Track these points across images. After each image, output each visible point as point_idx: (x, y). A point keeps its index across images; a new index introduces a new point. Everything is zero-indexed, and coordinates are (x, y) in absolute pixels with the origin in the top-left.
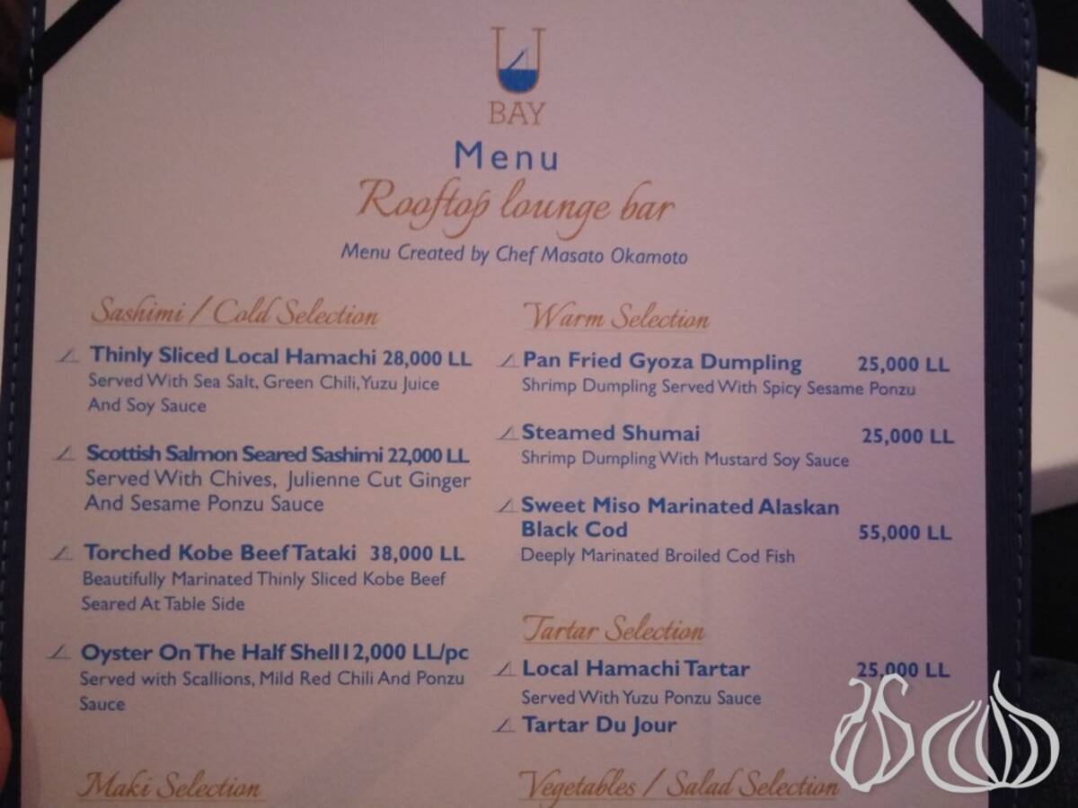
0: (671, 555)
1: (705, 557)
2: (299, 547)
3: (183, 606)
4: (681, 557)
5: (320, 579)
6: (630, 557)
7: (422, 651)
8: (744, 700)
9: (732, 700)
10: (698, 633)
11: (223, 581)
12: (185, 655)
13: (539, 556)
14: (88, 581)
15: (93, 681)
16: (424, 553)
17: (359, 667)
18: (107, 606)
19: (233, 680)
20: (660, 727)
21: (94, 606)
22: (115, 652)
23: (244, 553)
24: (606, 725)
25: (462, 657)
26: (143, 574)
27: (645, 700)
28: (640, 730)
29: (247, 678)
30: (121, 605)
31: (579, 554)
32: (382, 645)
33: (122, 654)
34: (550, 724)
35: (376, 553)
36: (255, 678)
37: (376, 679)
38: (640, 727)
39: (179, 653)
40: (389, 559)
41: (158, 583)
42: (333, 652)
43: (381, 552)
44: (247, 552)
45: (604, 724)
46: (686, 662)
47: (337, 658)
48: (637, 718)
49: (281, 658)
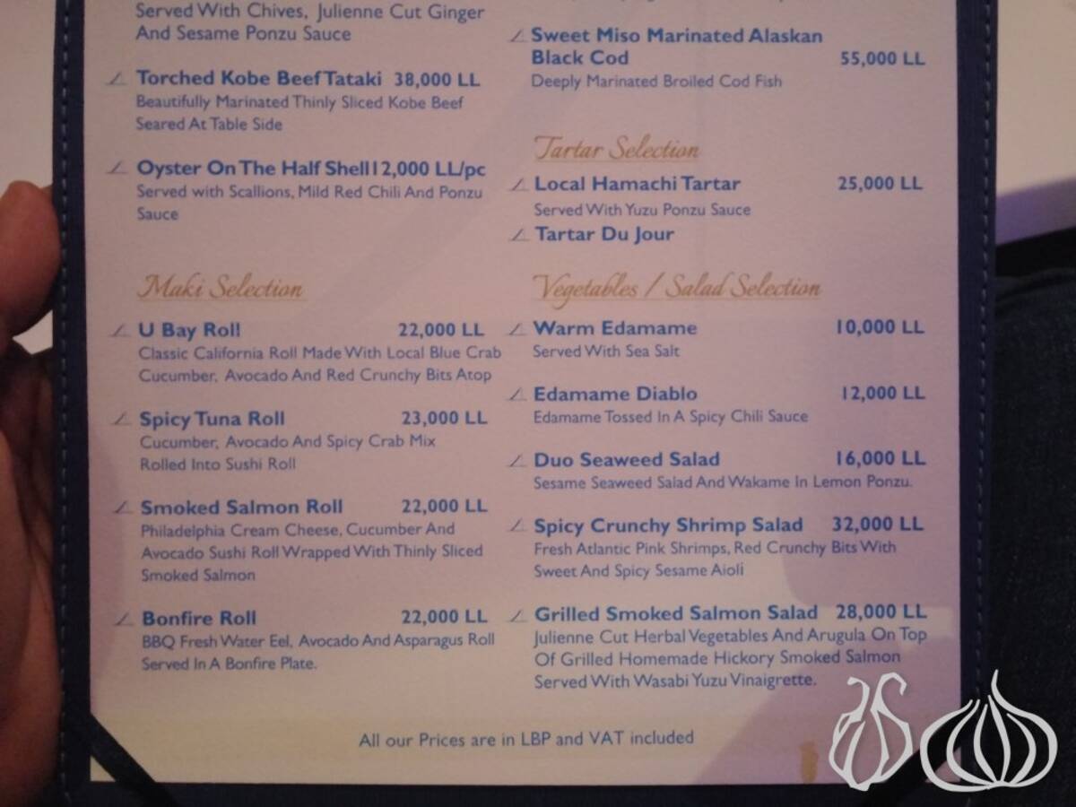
0: (669, 81)
1: (700, 83)
2: (330, 74)
3: (227, 126)
4: (678, 83)
5: (349, 103)
6: (631, 83)
7: (444, 169)
8: (735, 212)
9: (723, 212)
10: (693, 151)
11: (261, 104)
12: (230, 170)
13: (547, 82)
14: (142, 104)
15: (148, 193)
16: (444, 80)
17: (387, 182)
18: (158, 126)
19: (275, 193)
20: (659, 236)
21: (147, 125)
22: (168, 167)
23: (280, 78)
24: (610, 234)
25: (480, 174)
26: (190, 97)
27: (645, 212)
28: (641, 237)
29: (287, 191)
30: (171, 125)
31: (585, 80)
32: (408, 163)
33: (174, 169)
34: (560, 234)
35: (400, 79)
36: (294, 191)
37: (403, 192)
38: (641, 236)
39: (225, 169)
40: (412, 84)
41: (203, 105)
42: (364, 168)
43: (404, 79)
44: (283, 78)
45: (609, 234)
46: (683, 177)
47: (367, 173)
48: (638, 229)
49: (317, 173)
